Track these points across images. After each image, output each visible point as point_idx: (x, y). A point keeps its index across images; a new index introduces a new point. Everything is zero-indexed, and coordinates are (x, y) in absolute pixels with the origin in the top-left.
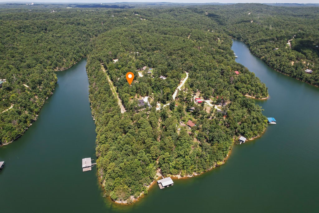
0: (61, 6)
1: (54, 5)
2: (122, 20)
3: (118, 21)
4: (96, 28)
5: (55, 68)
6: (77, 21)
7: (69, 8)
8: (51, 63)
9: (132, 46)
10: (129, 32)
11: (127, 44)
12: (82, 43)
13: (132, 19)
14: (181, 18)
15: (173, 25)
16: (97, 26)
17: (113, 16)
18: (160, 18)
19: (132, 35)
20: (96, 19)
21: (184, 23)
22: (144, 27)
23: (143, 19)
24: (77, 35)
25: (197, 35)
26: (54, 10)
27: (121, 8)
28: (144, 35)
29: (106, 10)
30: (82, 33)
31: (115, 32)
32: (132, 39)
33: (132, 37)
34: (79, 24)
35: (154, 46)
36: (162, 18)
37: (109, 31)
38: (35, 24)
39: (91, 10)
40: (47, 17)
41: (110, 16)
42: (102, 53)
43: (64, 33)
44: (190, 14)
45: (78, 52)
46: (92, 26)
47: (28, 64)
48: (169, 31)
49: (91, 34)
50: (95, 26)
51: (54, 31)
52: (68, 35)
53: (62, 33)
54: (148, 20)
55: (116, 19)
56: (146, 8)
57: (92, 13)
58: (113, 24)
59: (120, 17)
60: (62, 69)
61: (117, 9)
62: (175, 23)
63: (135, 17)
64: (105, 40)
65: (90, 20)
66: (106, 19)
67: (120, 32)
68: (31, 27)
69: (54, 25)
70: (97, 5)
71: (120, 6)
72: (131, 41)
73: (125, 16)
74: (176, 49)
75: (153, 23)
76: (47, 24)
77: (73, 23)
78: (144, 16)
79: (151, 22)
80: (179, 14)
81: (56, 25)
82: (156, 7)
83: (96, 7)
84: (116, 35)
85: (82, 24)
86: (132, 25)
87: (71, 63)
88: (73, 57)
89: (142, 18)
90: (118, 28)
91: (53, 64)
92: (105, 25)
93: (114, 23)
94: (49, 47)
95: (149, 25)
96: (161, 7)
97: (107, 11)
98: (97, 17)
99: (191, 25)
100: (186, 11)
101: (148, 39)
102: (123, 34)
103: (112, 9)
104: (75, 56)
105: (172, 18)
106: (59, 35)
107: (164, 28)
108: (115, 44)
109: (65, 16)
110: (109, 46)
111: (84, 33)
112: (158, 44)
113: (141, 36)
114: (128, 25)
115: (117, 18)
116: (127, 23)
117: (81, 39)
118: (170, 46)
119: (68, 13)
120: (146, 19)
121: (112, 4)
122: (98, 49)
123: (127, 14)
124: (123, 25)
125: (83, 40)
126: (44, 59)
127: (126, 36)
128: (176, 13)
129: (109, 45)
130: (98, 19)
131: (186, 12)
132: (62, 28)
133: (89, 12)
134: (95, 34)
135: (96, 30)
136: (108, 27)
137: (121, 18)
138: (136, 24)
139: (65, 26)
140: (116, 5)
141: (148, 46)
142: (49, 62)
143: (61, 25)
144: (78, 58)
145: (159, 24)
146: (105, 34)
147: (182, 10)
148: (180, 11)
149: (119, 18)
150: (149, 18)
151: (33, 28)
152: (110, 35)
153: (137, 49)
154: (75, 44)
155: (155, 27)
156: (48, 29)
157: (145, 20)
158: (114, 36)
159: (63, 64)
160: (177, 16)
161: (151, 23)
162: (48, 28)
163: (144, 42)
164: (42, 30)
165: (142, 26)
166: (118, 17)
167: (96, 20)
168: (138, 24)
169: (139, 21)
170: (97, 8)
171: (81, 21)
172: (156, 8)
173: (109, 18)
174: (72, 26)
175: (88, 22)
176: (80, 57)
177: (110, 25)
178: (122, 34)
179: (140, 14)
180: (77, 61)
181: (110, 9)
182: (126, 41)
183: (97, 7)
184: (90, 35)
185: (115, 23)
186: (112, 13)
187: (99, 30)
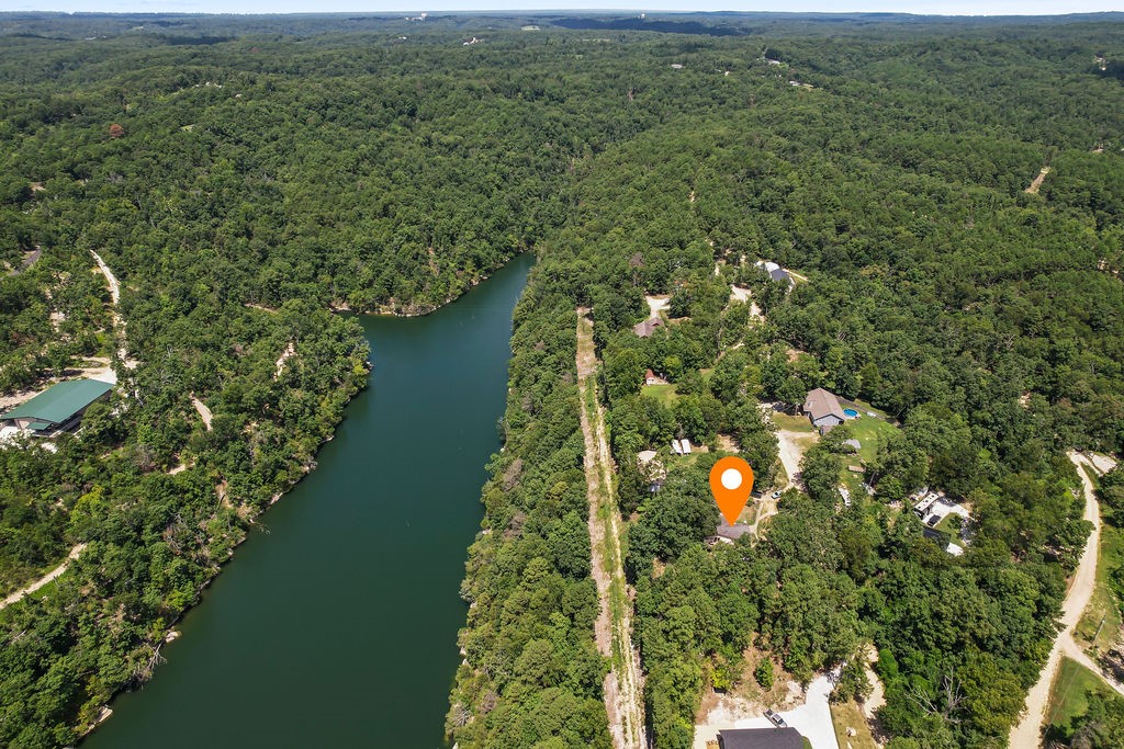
0: (505, 23)
1: (484, 20)
2: (714, 83)
3: (693, 87)
4: (600, 116)
5: (383, 300)
6: (536, 83)
7: (530, 28)
8: (371, 277)
9: (749, 226)
10: (740, 147)
11: (722, 213)
12: (531, 182)
13: (754, 82)
14: (971, 85)
15: (943, 121)
16: (606, 105)
17: (680, 66)
18: (874, 81)
19: (754, 164)
20: (608, 76)
21: (995, 112)
22: (805, 123)
23: (801, 83)
24: (518, 145)
25: (1083, 183)
26: (478, 38)
27: (713, 31)
28: (809, 169)
29: (654, 39)
30: (542, 136)
31: (677, 142)
32: (751, 182)
33: (751, 175)
34: (538, 94)
35: (864, 240)
36: (881, 83)
37: (650, 134)
38: (379, 91)
39: (601, 37)
40: (437, 62)
41: (665, 64)
42: (595, 258)
43: (472, 133)
44: (1013, 67)
45: (501, 227)
46: (586, 104)
47: (270, 280)
48: (929, 153)
49: (576, 139)
50: (598, 105)
51: (437, 120)
52: (483, 142)
53: (464, 130)
54: (825, 87)
55: (689, 80)
56: (811, 38)
57: (600, 50)
58: (675, 101)
59: (707, 71)
60: (410, 311)
61: (696, 38)
62: (949, 110)
63: (769, 72)
64: (626, 181)
65: (584, 79)
66: (647, 79)
67: (697, 148)
68: (364, 102)
69: (445, 96)
70: (628, 20)
71: (709, 26)
72: (743, 196)
73: (729, 66)
74: (991, 269)
75: (848, 105)
76: (420, 93)
77: (519, 90)
78: (807, 71)
79: (840, 100)
80: (964, 65)
81: (452, 96)
82: (853, 34)
83: (619, 28)
84: (680, 158)
85: (551, 97)
86: (754, 111)
87: (459, 282)
88: (473, 252)
89: (797, 77)
90: (693, 119)
91: (379, 280)
92: (640, 101)
93: (678, 96)
94: (386, 197)
95: (829, 115)
96: (875, 34)
97: (658, 42)
98: (613, 66)
99: (1031, 121)
100: (995, 53)
101: (830, 193)
102: (713, 157)
103: (677, 35)
104: (482, 248)
105: (932, 82)
106: (450, 139)
107: (904, 134)
108: (665, 209)
109: (500, 59)
110: (638, 216)
111: (550, 136)
112: (883, 229)
113: (795, 174)
114: (736, 108)
115: (694, 77)
116: (730, 101)
117: (533, 159)
118: (948, 245)
119: (517, 48)
120: (816, 85)
121: (681, 18)
122: (587, 224)
123: (735, 61)
124: (715, 106)
125: (537, 168)
126: (348, 252)
127: (724, 167)
128: (948, 62)
129: (640, 210)
130: (617, 76)
131: (996, 58)
132: (468, 108)
133: (589, 45)
134: (592, 139)
135: (601, 122)
136: (650, 111)
137: (710, 77)
138: (773, 109)
139: (481, 104)
140: (694, 23)
141: (830, 234)
142: (366, 272)
143: (469, 97)
144: (494, 253)
145: (876, 112)
146: (632, 150)
147: (975, 48)
148: (967, 54)
149: (701, 74)
150: (828, 79)
151: (367, 107)
152: (653, 157)
153: (772, 242)
154: (499, 188)
155: (855, 128)
156: (418, 112)
157: (808, 86)
158: (668, 166)
159: (420, 288)
160: (950, 71)
161: (837, 107)
162: (422, 109)
163: (811, 211)
164: (401, 113)
165: (797, 118)
166: (695, 72)
167: (608, 81)
168: (778, 108)
169: (787, 95)
170: (626, 32)
171: (550, 83)
172: (855, 37)
173: (659, 73)
174: (510, 103)
175: (575, 87)
176: (505, 252)
177: (660, 105)
178: (708, 155)
179: (789, 61)
180: (488, 271)
181: (669, 37)
182: (724, 196)
183: (625, 27)
184: (569, 144)
185: (683, 97)
186: (676, 50)
187: (613, 123)
